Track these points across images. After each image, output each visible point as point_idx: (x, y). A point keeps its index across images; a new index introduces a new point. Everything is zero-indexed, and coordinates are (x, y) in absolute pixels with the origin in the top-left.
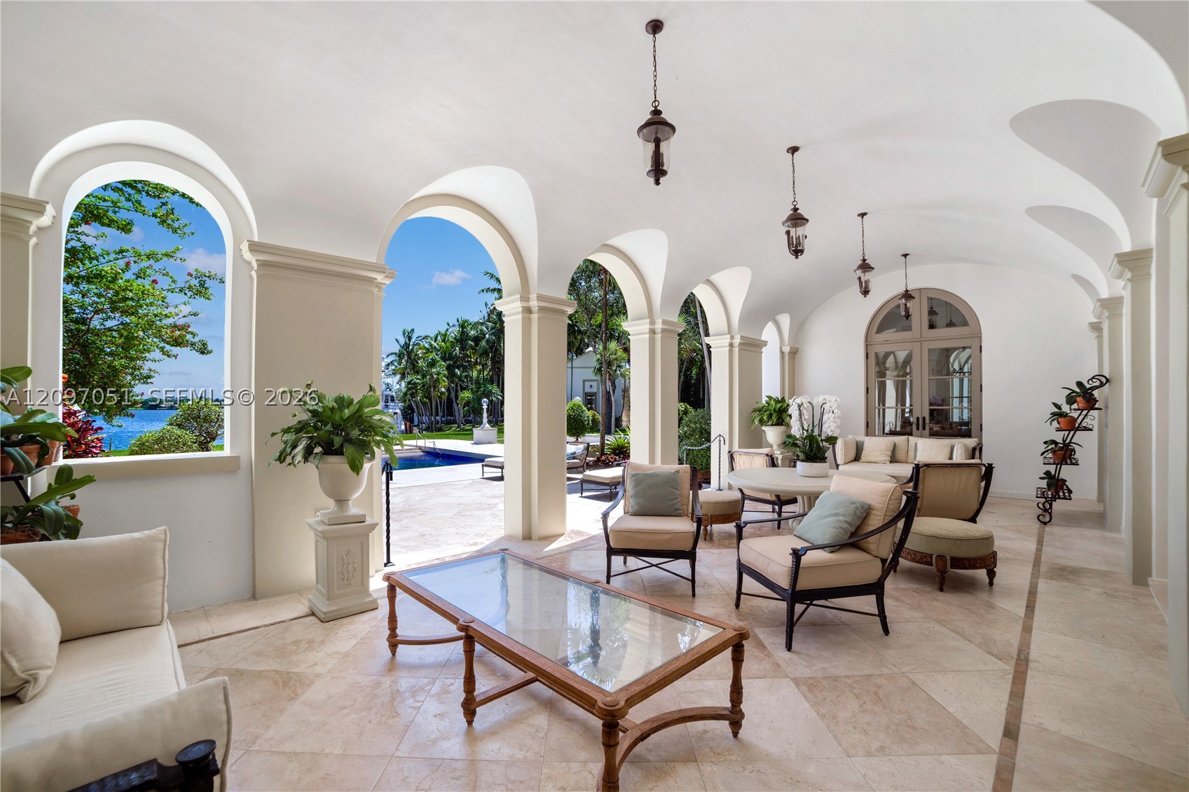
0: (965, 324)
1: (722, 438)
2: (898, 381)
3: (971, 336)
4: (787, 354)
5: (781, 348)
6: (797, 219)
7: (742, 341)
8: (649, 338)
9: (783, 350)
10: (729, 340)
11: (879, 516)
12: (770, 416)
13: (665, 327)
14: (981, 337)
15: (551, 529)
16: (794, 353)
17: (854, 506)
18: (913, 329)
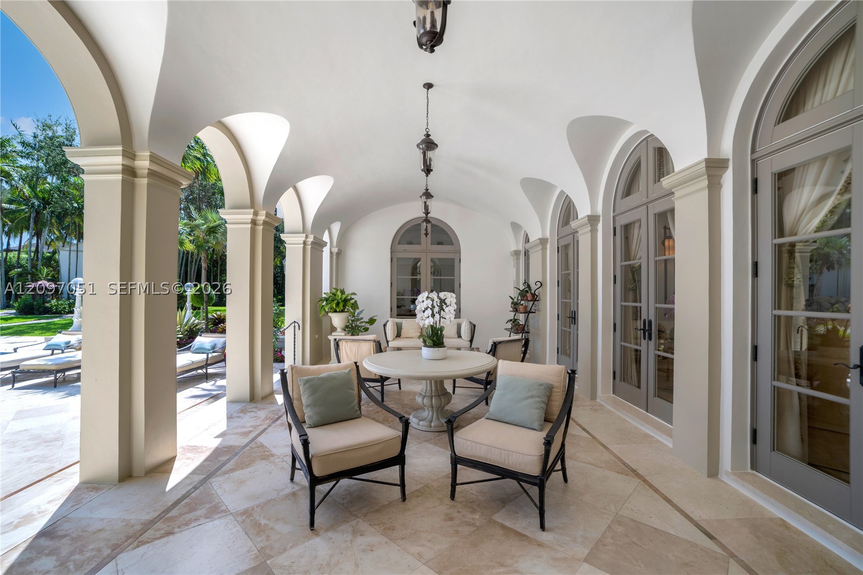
0: (452, 244)
1: (296, 324)
2: (412, 279)
3: (455, 252)
4: (335, 254)
5: (330, 249)
6: (429, 144)
7: (315, 241)
8: (251, 227)
9: (332, 251)
10: (304, 239)
11: (559, 392)
12: (338, 304)
13: (267, 220)
14: (460, 253)
15: (159, 455)
16: (339, 254)
17: (542, 387)
18: (422, 244)
